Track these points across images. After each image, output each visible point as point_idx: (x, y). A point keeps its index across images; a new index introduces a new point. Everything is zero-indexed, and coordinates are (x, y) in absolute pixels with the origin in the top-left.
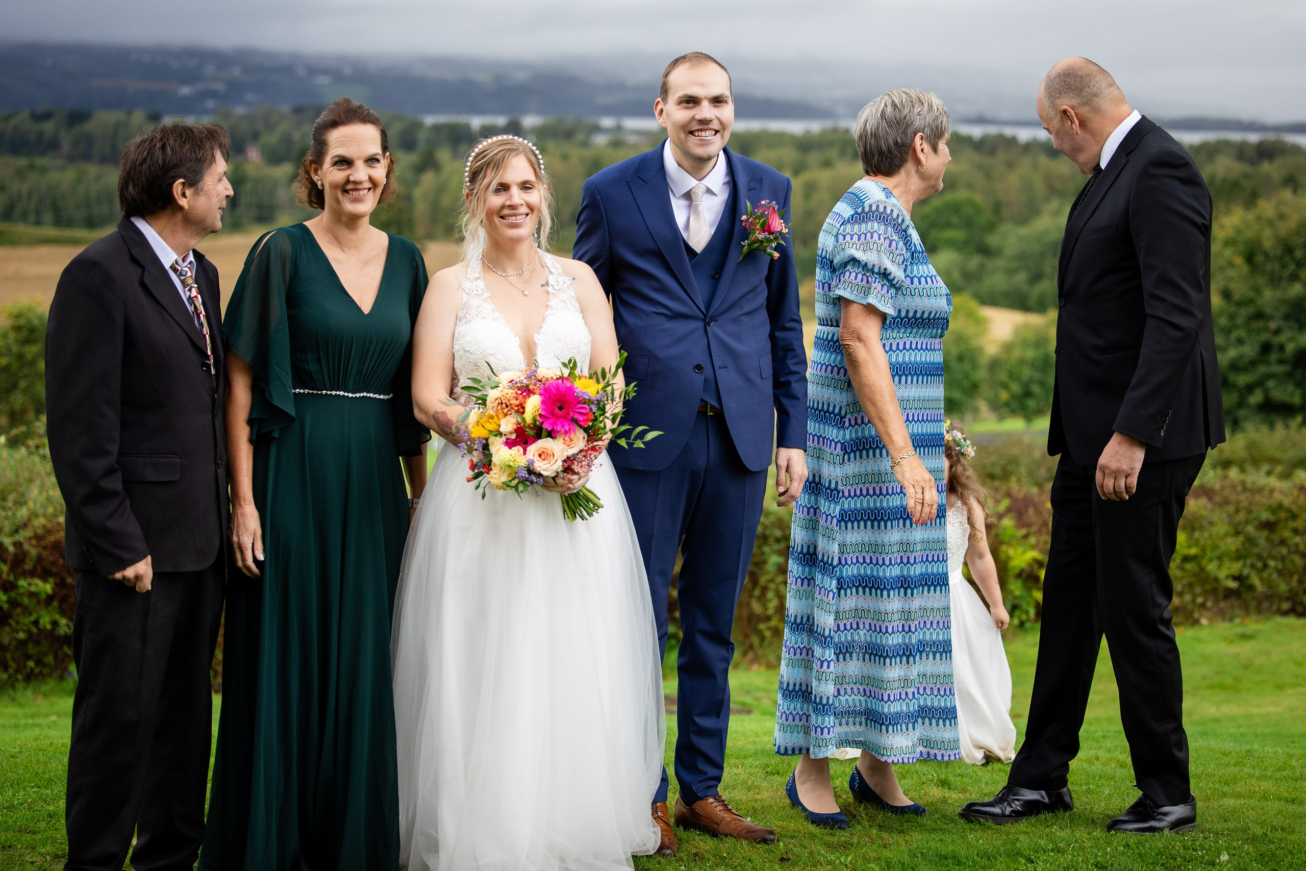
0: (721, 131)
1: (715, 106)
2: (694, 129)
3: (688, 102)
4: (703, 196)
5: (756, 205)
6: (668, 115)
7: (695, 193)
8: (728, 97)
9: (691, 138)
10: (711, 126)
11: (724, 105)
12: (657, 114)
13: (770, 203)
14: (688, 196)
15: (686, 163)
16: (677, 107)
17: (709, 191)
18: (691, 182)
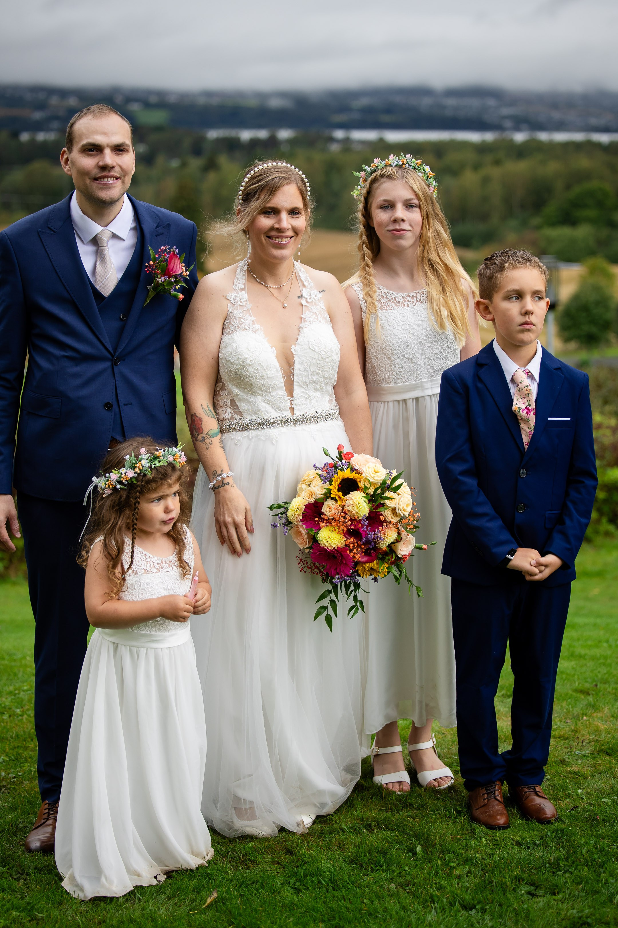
0: (122, 178)
1: (117, 154)
2: (98, 176)
3: (90, 150)
4: (108, 241)
5: (157, 250)
6: (73, 163)
7: (101, 239)
8: (128, 146)
9: (95, 184)
10: (113, 173)
11: (126, 153)
12: (62, 163)
13: (169, 249)
14: (95, 241)
15: (90, 210)
16: (81, 155)
17: (114, 236)
18: (96, 228)
